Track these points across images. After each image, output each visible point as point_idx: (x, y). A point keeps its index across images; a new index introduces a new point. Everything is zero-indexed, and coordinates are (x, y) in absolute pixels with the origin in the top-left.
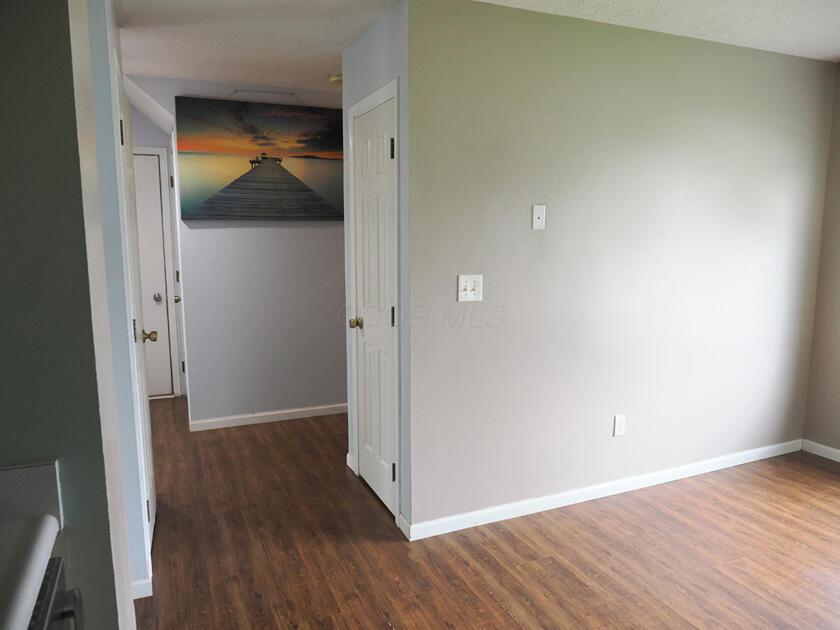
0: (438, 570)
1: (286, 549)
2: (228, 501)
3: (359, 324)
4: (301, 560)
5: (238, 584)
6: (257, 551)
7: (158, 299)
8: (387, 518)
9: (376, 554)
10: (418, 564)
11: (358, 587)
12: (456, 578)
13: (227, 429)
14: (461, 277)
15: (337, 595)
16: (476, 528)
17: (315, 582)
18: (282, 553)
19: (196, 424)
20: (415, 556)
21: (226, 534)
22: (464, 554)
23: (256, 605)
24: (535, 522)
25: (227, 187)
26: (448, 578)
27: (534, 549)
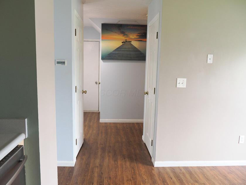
0: (161, 178)
1: (115, 161)
2: (103, 144)
3: (147, 93)
4: (118, 165)
5: (98, 169)
6: (107, 160)
7: (96, 83)
8: (149, 158)
9: (142, 169)
10: (154, 175)
11: (132, 178)
12: (166, 182)
13: (110, 123)
14: (178, 79)
15: (125, 179)
16: (179, 167)
17: (120, 173)
18: (113, 162)
19: (102, 120)
20: (155, 172)
21: (99, 153)
22: (172, 175)
23: (100, 176)
24: (202, 169)
25: (114, 50)
26: (163, 182)
27: (198, 179)
